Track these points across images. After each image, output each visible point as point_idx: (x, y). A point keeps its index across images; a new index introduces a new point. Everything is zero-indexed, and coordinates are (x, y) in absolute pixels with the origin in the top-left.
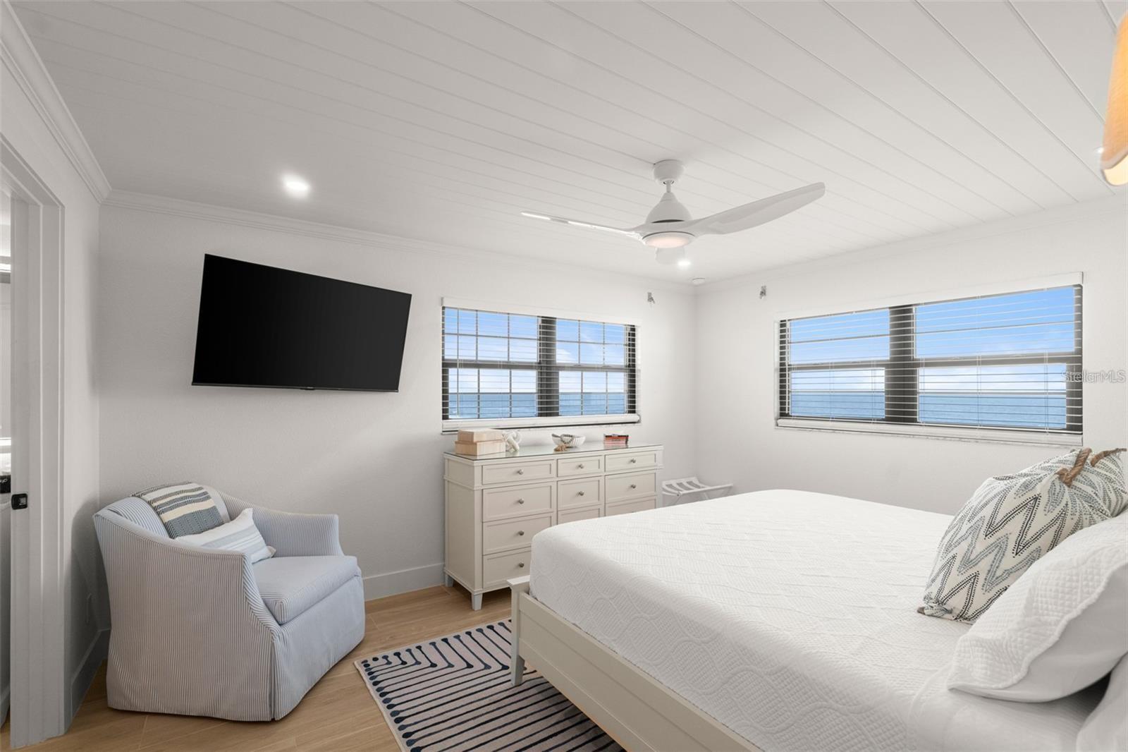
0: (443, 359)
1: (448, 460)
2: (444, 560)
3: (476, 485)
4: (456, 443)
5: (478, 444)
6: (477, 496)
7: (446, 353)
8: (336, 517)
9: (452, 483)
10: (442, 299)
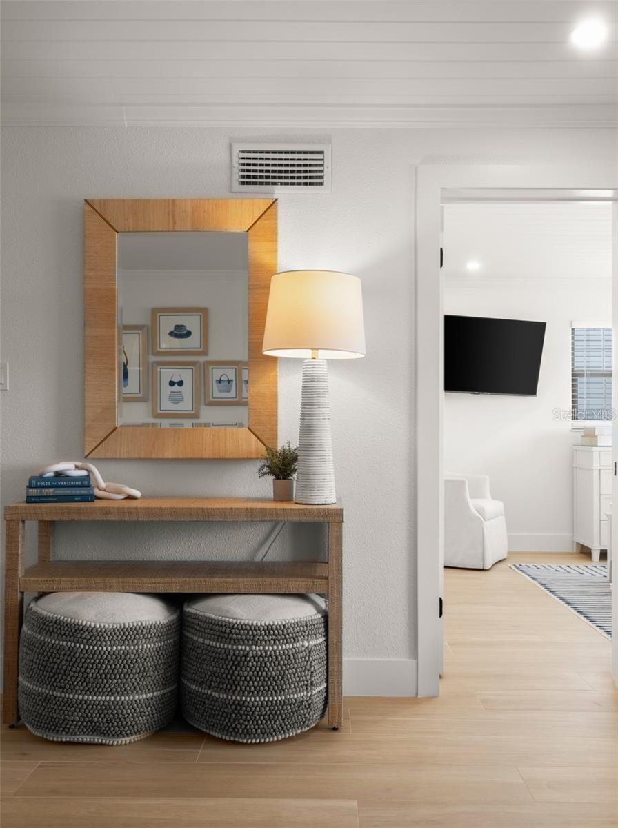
0: (573, 370)
1: (576, 450)
2: (573, 532)
3: (594, 465)
4: (582, 436)
5: (599, 437)
6: (596, 473)
7: (576, 364)
8: (488, 477)
9: (579, 468)
10: (572, 322)
